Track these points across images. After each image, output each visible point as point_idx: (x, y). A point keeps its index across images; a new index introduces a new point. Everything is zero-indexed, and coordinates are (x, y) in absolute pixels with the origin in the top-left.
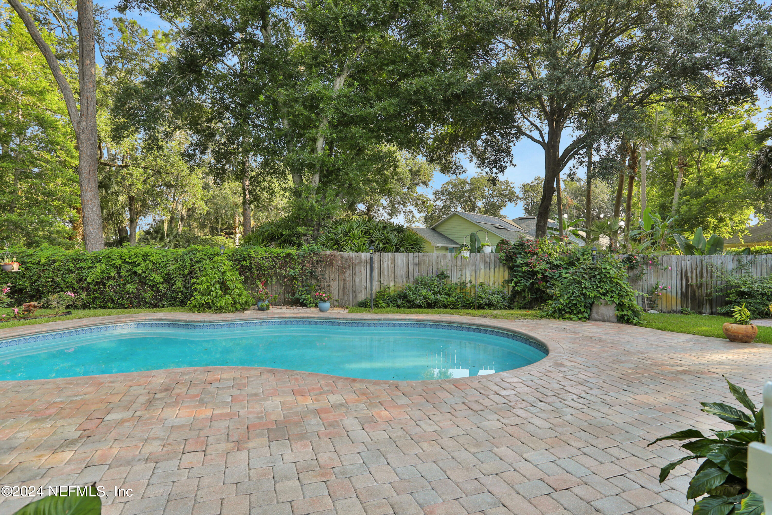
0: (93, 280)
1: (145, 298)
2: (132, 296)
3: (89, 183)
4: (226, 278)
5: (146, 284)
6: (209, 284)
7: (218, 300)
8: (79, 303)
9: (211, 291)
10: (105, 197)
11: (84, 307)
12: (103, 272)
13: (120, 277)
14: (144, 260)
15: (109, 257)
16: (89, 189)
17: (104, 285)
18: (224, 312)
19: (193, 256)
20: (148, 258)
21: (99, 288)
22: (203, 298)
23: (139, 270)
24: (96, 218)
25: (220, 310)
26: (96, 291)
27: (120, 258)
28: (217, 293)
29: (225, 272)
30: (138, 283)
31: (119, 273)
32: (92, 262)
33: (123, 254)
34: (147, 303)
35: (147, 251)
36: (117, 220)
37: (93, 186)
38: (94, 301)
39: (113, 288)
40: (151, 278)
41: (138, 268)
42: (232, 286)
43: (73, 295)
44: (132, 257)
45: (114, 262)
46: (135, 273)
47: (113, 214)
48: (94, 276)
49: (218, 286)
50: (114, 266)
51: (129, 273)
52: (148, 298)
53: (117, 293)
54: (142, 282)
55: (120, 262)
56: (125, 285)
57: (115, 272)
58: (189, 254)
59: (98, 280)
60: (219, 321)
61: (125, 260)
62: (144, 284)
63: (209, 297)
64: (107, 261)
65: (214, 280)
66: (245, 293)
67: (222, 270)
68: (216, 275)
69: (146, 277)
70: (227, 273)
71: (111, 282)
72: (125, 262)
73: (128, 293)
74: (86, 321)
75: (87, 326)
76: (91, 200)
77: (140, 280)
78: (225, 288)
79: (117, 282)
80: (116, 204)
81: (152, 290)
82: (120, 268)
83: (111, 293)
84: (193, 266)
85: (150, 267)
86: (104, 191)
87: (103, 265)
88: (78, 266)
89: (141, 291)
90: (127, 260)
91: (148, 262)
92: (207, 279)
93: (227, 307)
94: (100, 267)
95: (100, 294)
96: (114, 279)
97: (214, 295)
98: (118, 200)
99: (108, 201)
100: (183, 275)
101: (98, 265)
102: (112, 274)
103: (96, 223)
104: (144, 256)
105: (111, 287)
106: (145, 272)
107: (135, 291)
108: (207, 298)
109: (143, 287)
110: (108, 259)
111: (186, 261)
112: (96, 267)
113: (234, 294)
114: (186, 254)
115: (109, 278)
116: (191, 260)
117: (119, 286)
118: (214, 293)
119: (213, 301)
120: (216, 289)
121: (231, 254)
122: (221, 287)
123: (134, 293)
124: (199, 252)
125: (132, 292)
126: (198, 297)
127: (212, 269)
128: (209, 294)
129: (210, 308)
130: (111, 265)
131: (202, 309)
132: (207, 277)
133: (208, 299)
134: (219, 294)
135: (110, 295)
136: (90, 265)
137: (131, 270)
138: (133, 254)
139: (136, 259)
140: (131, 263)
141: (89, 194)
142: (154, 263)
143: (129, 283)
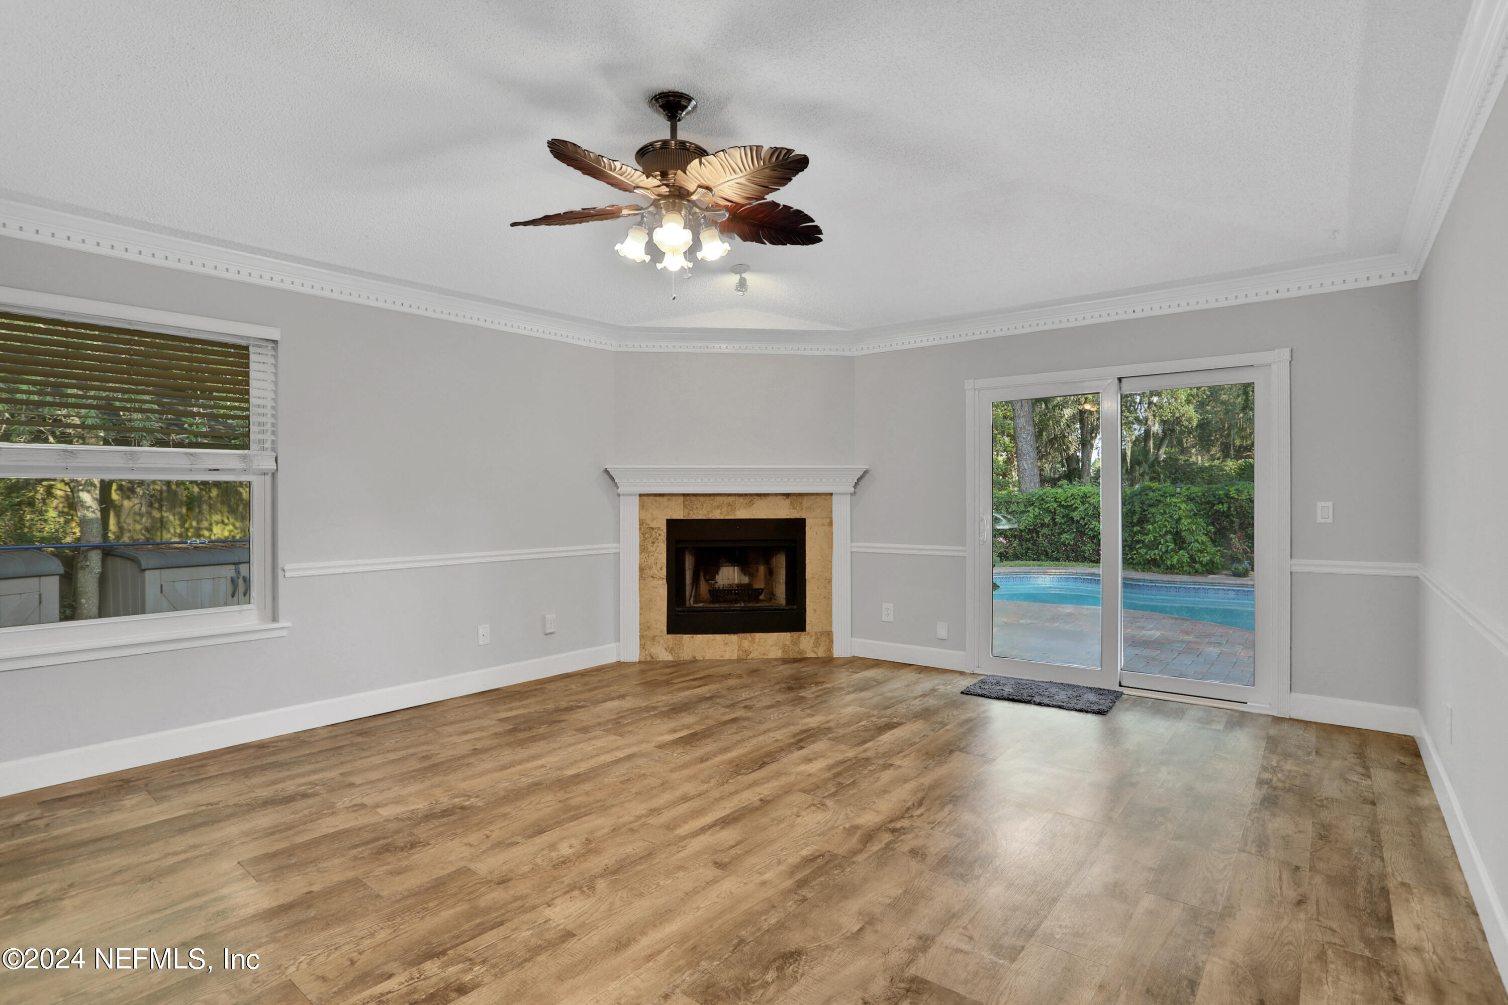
0: (1026, 527)
1: (1084, 552)
2: (1068, 548)
3: (1022, 406)
4: (1180, 527)
5: (1085, 534)
6: (1157, 535)
7: (1168, 556)
8: (1011, 551)
9: (1160, 543)
10: (1045, 415)
11: (1016, 557)
12: (1036, 517)
13: (1055, 524)
14: (1083, 503)
15: (1043, 499)
16: (1022, 414)
17: (1037, 533)
18: (1177, 574)
19: (1146, 497)
20: (1088, 500)
21: (1032, 537)
22: (1149, 552)
23: (1076, 515)
24: (1030, 449)
25: (1171, 569)
26: (1029, 541)
27: (1055, 501)
28: (1168, 546)
29: (1180, 519)
30: (1077, 532)
31: (1053, 519)
32: (1025, 505)
33: (1058, 496)
34: (1085, 558)
35: (1086, 491)
36: (1060, 445)
37: (1026, 409)
38: (1026, 552)
39: (1046, 538)
40: (1091, 526)
41: (1076, 513)
42: (1189, 538)
43: (1005, 542)
44: (1068, 500)
45: (1048, 505)
46: (1072, 518)
47: (1055, 438)
48: (1027, 522)
49: (1169, 537)
50: (1047, 510)
51: (1065, 519)
52: (1088, 552)
53: (1051, 544)
54: (1081, 532)
55: (1055, 505)
56: (1061, 534)
57: (1049, 518)
58: (1140, 494)
59: (1031, 528)
60: (1163, 582)
61: (1061, 502)
62: (1082, 534)
63: (1156, 551)
64: (1041, 504)
65: (1164, 530)
66: (1211, 549)
67: (1176, 517)
68: (1166, 523)
69: (1086, 524)
70: (1183, 521)
71: (1045, 531)
72: (1060, 506)
73: (1064, 544)
74: (1016, 569)
75: (1017, 573)
76: (1024, 427)
77: (1077, 528)
78: (1179, 540)
79: (1052, 530)
80: (1058, 422)
81: (1093, 542)
82: (1055, 513)
83: (1046, 543)
84: (1144, 511)
85: (1090, 512)
86: (1043, 406)
87: (1036, 509)
88: (1010, 510)
89: (1079, 543)
90: (1063, 503)
91: (1087, 505)
92: (1155, 528)
93: (1183, 567)
94: (1033, 511)
95: (1033, 544)
96: (1048, 526)
97: (1164, 550)
98: (1062, 417)
99: (1048, 420)
100: (1131, 523)
101: (1030, 509)
102: (1046, 521)
103: (1030, 456)
104: (1082, 497)
105: (1045, 536)
106: (1084, 519)
107: (1072, 543)
108: (1153, 553)
109: (1082, 538)
110: (1042, 502)
111: (1136, 504)
112: (1029, 511)
113: (1191, 549)
114: (1136, 495)
115: (1043, 525)
116: (1142, 503)
117: (1054, 536)
118: (1163, 546)
119: (1161, 557)
120: (1167, 541)
121: (1200, 494)
122: (1174, 539)
123: (1071, 546)
124: (1153, 491)
125: (1069, 543)
126: (1143, 551)
127: (1162, 514)
128: (1157, 548)
129: (1159, 566)
130: (1044, 509)
131: (1147, 567)
132: (1156, 525)
133: (1155, 554)
134: (1170, 548)
135: (1043, 546)
136: (1023, 509)
137: (1067, 515)
138: (1069, 495)
139: (1073, 502)
140: (1068, 506)
141: (1022, 420)
142: (1095, 507)
143: (1065, 532)
